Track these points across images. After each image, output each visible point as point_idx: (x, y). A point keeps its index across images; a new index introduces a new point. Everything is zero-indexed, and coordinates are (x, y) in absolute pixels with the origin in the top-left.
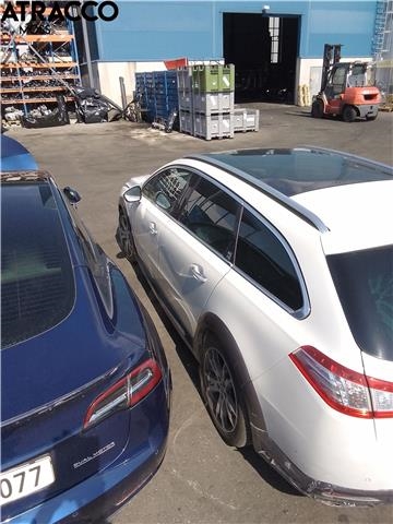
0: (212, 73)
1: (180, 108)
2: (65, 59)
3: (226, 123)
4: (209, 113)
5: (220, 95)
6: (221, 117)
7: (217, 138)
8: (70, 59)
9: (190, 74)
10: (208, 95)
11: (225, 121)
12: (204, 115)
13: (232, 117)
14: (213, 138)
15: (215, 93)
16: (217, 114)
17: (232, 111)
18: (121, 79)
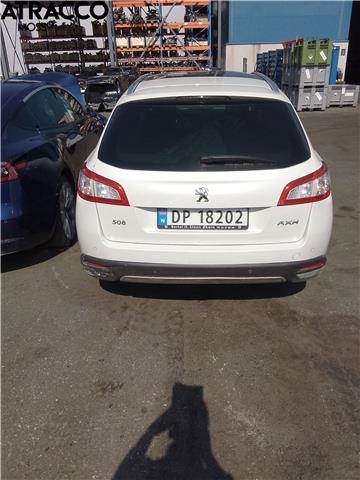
0: (310, 48)
1: (283, 83)
2: (201, 43)
3: (318, 95)
4: (302, 85)
5: (316, 68)
6: (313, 89)
7: (307, 110)
8: (206, 43)
9: (292, 50)
10: (303, 69)
11: (318, 94)
12: (297, 87)
13: (325, 89)
14: (303, 110)
15: (310, 66)
16: (311, 87)
17: (326, 84)
18: (245, 60)
